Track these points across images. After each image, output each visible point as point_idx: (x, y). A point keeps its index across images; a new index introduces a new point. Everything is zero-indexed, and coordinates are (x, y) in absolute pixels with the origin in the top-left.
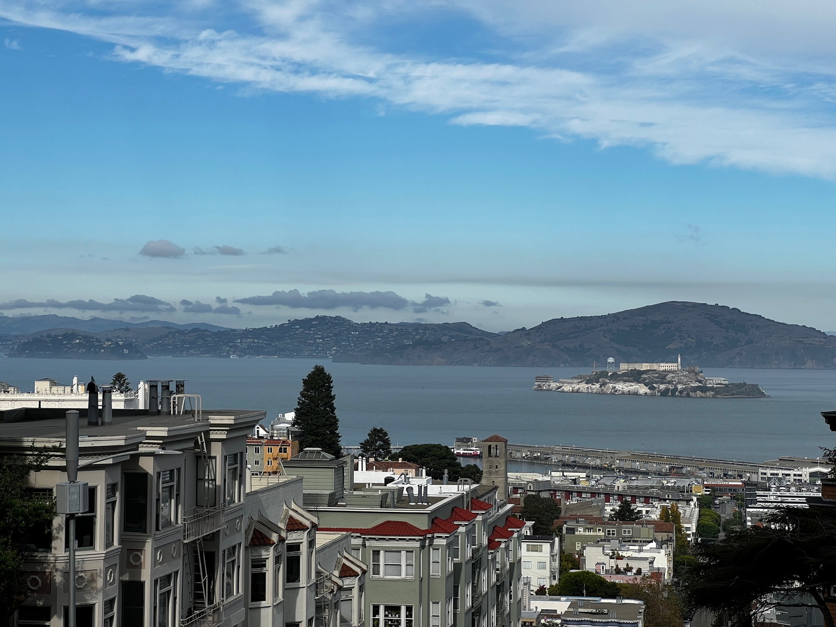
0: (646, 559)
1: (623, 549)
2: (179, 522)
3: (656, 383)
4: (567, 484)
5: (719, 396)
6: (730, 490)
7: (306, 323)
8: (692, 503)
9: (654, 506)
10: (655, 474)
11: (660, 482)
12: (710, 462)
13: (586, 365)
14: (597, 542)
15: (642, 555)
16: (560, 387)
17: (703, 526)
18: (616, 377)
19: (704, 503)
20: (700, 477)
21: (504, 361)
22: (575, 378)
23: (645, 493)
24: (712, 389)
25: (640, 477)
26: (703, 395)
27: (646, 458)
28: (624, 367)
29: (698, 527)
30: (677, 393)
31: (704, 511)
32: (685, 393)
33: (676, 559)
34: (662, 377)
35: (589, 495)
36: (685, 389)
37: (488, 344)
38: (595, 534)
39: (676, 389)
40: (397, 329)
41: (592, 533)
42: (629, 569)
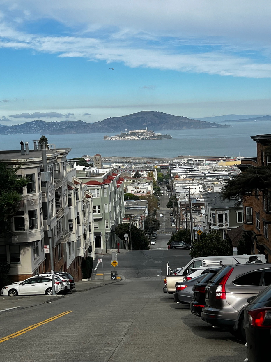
0: (145, 188)
1: (138, 186)
2: (53, 183)
3: (140, 136)
4: (118, 168)
5: (159, 139)
6: (165, 166)
7: (31, 123)
8: (155, 171)
9: (144, 173)
10: (143, 163)
11: (145, 165)
12: (158, 158)
13: (118, 132)
14: (130, 184)
15: (144, 187)
16: (111, 139)
17: (159, 178)
18: (128, 135)
19: (158, 171)
20: (156, 163)
21: (94, 132)
22: (116, 136)
23: (141, 169)
24: (157, 137)
25: (139, 164)
26: (154, 139)
27: (139, 158)
28: (130, 132)
29: (157, 178)
30: (147, 139)
31: (159, 173)
32: (149, 138)
33: (154, 187)
34: (142, 134)
35: (124, 171)
36: (149, 137)
37: (88, 127)
38: (130, 182)
39: (146, 137)
40: (60, 124)
41: (129, 182)
42: (141, 191)
